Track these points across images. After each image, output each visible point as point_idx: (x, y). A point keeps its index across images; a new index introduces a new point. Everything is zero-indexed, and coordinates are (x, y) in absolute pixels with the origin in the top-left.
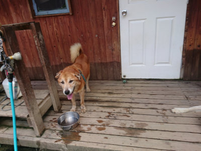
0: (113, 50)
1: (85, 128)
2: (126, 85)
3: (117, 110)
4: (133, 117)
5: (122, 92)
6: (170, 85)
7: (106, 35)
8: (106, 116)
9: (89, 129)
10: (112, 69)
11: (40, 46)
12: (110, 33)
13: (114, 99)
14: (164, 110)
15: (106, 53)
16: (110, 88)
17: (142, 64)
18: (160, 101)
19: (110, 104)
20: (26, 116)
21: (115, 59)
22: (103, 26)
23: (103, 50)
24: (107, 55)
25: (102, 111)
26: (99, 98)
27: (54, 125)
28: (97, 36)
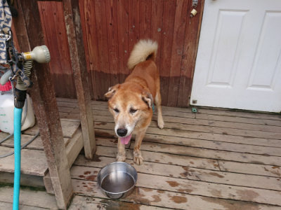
0: (183, 56)
1: (149, 196)
2: (198, 116)
3: (197, 163)
4: (229, 177)
5: (195, 128)
6: (268, 122)
7: (176, 30)
8: (181, 174)
9: (157, 199)
10: (175, 88)
11: (76, 38)
12: (184, 27)
13: (186, 141)
14: (275, 166)
15: (170, 61)
16: (174, 120)
17: (227, 84)
18: (264, 150)
19: (182, 150)
20: (42, 173)
21: (185, 73)
22: (174, 14)
23: (166, 56)
24: (172, 65)
25: (171, 164)
26: (158, 137)
27: (89, 186)
28: (159, 30)
